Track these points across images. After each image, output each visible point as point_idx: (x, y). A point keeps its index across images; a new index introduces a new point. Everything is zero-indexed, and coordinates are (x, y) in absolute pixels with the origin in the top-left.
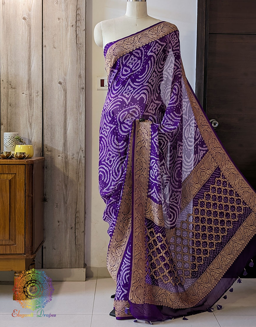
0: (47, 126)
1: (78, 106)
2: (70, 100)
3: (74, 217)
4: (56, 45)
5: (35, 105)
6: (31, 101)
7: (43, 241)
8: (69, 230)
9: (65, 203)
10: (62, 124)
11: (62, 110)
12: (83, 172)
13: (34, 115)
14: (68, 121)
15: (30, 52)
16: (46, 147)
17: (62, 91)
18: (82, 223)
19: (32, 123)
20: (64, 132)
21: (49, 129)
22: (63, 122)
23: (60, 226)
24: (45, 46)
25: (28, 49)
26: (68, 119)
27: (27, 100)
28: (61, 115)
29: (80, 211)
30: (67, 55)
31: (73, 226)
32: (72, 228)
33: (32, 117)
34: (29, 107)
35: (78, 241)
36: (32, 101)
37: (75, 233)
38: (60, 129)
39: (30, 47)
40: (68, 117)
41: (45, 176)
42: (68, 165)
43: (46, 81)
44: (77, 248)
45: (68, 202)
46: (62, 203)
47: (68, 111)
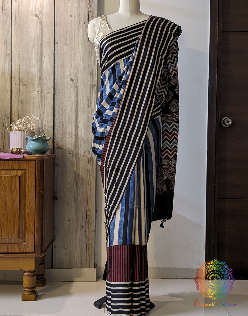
0: (58, 123)
1: (89, 103)
2: (82, 97)
3: (84, 215)
4: (68, 42)
5: (46, 102)
6: (42, 98)
7: (53, 240)
8: (79, 229)
9: (76, 201)
10: (73, 120)
11: (74, 107)
12: (94, 170)
13: (45, 112)
14: (79, 118)
15: (42, 49)
16: (57, 145)
17: (74, 87)
18: (93, 222)
19: (43, 120)
20: (75, 129)
21: (60, 126)
22: (75, 119)
23: (70, 225)
24: (57, 43)
25: (40, 46)
26: (79, 117)
27: (39, 97)
28: (72, 112)
29: (91, 210)
30: (79, 52)
31: (84, 224)
32: (82, 227)
33: (43, 114)
34: (40, 104)
35: (88, 240)
36: (44, 98)
37: (86, 232)
38: (71, 126)
39: (42, 45)
40: (80, 114)
41: (56, 174)
42: (79, 162)
43: (58, 78)
44: (88, 248)
45: (79, 200)
46: (73, 201)
47: (79, 108)
